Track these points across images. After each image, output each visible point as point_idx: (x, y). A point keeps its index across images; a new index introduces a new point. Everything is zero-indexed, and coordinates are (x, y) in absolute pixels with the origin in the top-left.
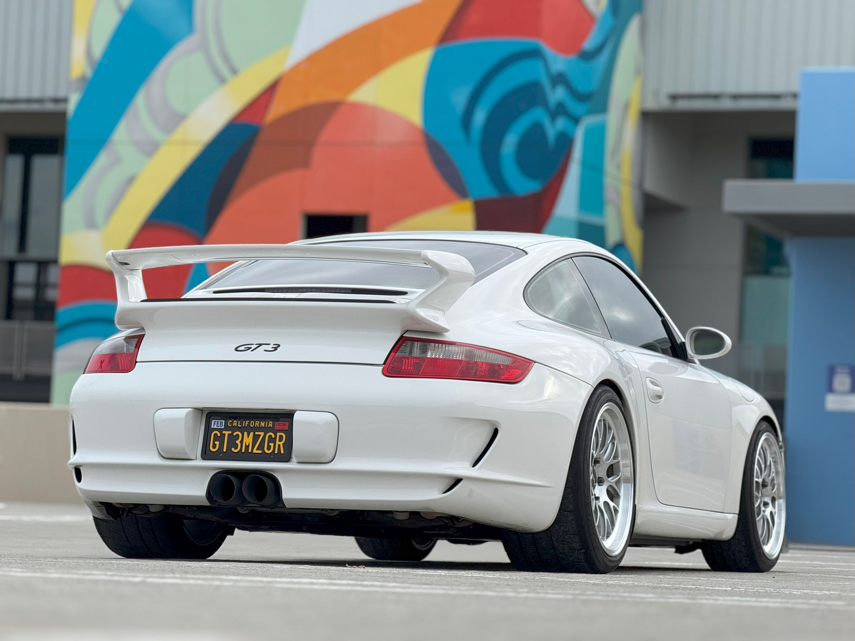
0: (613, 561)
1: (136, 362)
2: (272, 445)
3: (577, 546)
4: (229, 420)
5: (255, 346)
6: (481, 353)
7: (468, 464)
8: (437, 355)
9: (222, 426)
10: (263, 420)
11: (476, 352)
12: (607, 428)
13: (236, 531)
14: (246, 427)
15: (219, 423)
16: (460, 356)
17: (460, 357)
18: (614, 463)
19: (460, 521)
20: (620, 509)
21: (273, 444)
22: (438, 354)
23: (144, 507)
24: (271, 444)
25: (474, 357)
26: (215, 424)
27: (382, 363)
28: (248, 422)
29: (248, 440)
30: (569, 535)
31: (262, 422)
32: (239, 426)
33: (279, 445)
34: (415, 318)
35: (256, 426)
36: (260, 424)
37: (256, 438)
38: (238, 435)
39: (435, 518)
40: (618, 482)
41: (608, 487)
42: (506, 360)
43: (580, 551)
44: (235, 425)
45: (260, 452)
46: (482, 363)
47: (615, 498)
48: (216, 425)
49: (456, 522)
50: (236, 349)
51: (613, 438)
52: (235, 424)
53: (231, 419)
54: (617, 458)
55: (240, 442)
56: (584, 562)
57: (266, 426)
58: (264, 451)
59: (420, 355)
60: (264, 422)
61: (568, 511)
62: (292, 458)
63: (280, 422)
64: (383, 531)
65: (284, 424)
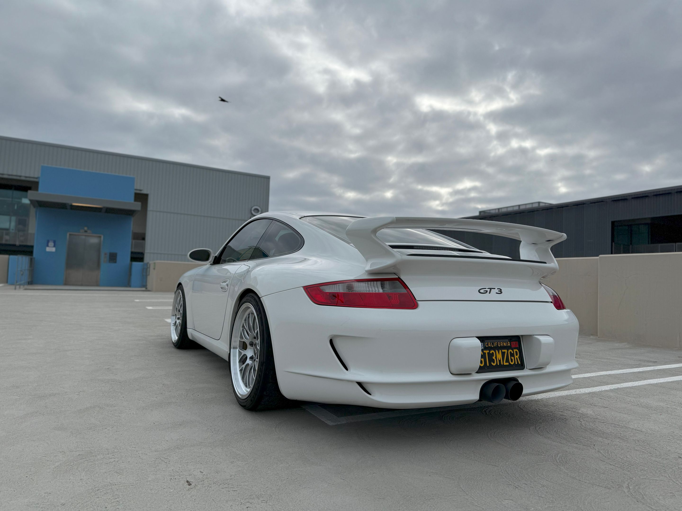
1: (417, 301)
2: (513, 358)
4: (485, 342)
5: (489, 290)
9: (482, 347)
10: (504, 341)
14: (496, 347)
28: (496, 343)
29: (499, 356)
33: (517, 358)
35: (501, 346)
36: (503, 344)
37: (503, 354)
38: (493, 353)
44: (490, 346)
50: (479, 292)
55: (495, 358)
57: (507, 345)
58: (509, 363)
62: (525, 366)
63: (514, 342)
65: (516, 344)
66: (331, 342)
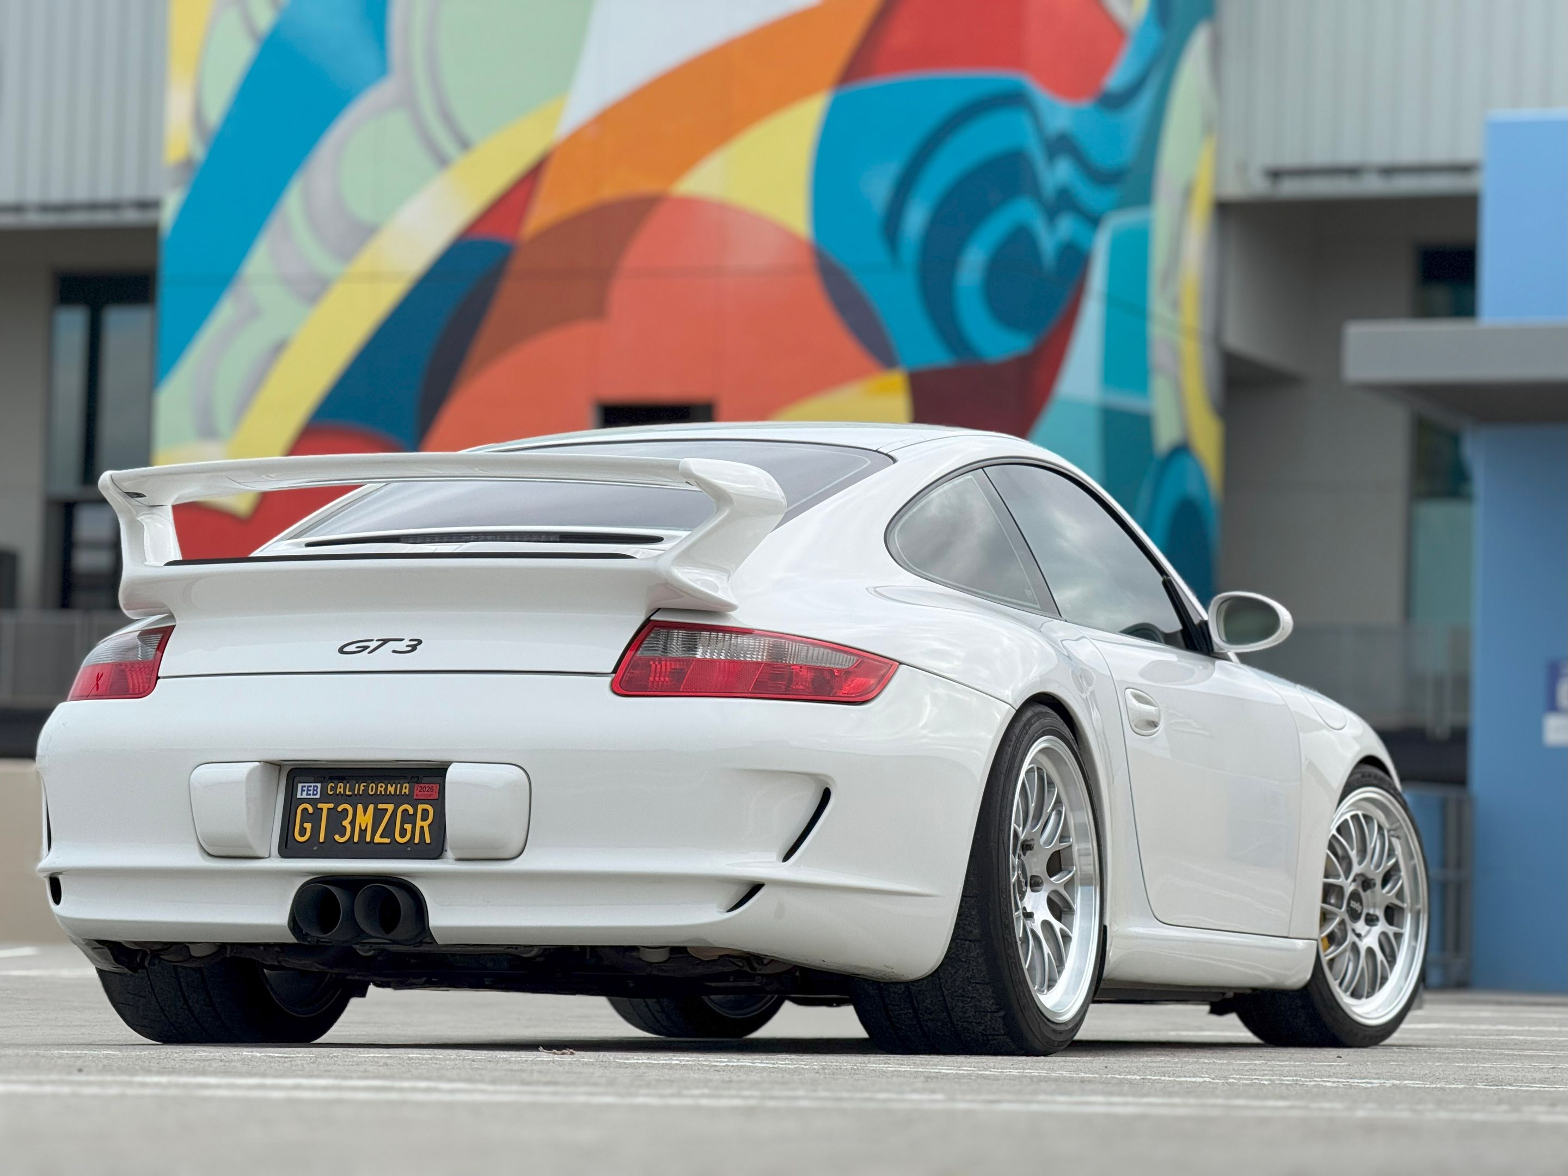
0: (1061, 1033)
1: (158, 678)
2: (408, 827)
3: (989, 1004)
4: (329, 782)
5: (376, 644)
6: (797, 648)
7: (775, 856)
8: (715, 654)
9: (316, 794)
10: (392, 782)
11: (789, 646)
12: (1045, 784)
13: (372, 989)
14: (361, 795)
15: (312, 788)
16: (759, 655)
17: (760, 657)
18: (1062, 848)
19: (765, 962)
20: (1075, 935)
21: (410, 825)
22: (716, 651)
23: (181, 948)
24: (406, 826)
25: (785, 657)
26: (304, 790)
27: (611, 670)
28: (364, 786)
29: (365, 819)
30: (974, 985)
31: (389, 785)
32: (348, 793)
33: (422, 828)
34: (671, 586)
35: (378, 793)
36: (386, 789)
37: (378, 816)
38: (345, 810)
39: (717, 958)
40: (1069, 885)
41: (1049, 893)
42: (844, 661)
43: (996, 1014)
44: (340, 792)
46: (801, 667)
47: (1064, 914)
48: (305, 793)
49: (756, 965)
50: (341, 651)
51: (1059, 802)
52: (340, 790)
53: (334, 781)
54: (1066, 840)
55: (350, 823)
56: (1004, 1035)
57: (398, 793)
58: (393, 839)
59: (684, 654)
60: (394, 785)
61: (970, 941)
62: (446, 851)
63: (424, 785)
64: (631, 985)
65: (431, 789)
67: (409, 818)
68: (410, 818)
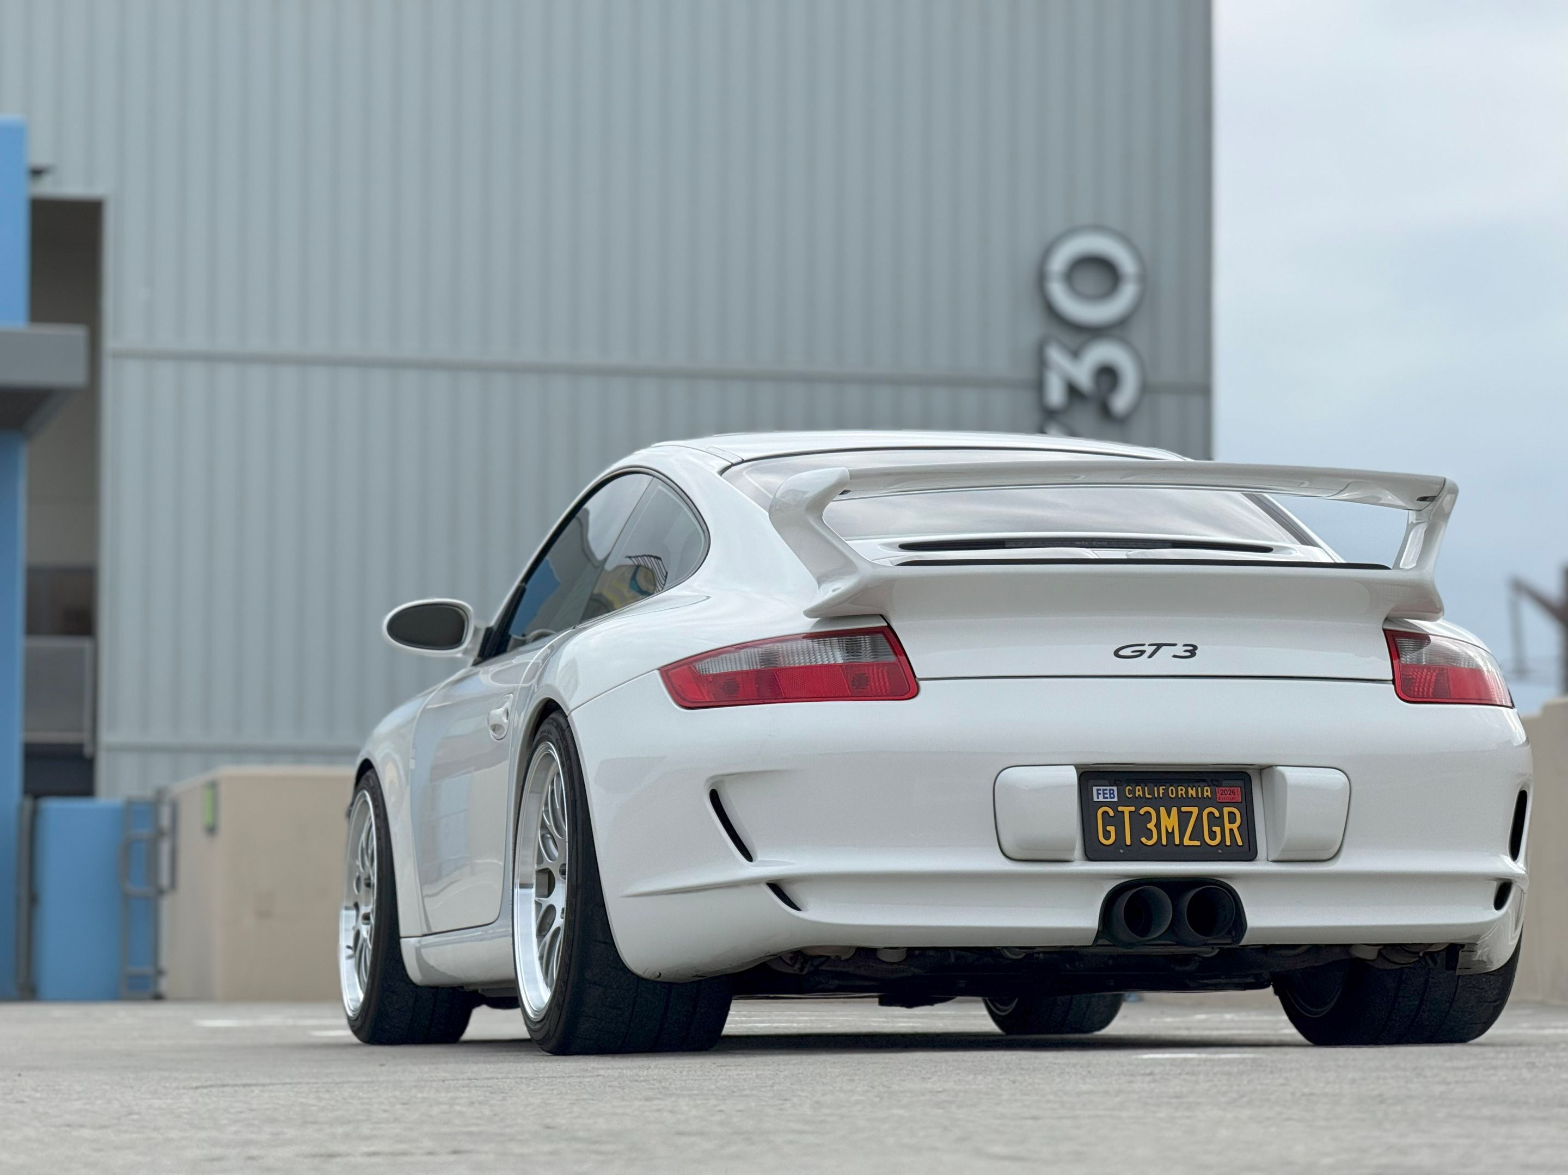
1: (918, 679)
2: (1217, 829)
4: (1127, 785)
5: (1152, 648)
7: (1507, 855)
9: (1114, 798)
10: (1191, 785)
14: (1161, 798)
15: (1108, 792)
21: (1219, 828)
24: (1214, 829)
26: (1100, 794)
28: (1163, 789)
29: (1170, 822)
31: (1189, 789)
32: (1147, 796)
33: (1231, 830)
35: (1180, 796)
37: (1184, 819)
38: (1148, 813)
44: (1139, 795)
45: (1198, 843)
48: (1101, 796)
50: (1116, 654)
52: (1138, 793)
53: (1131, 784)
55: (1155, 826)
57: (1200, 796)
58: (1203, 842)
60: (1194, 788)
62: (1258, 853)
63: (1226, 788)
65: (1233, 792)
66: (715, 797)
67: (1216, 821)
68: (1218, 821)
